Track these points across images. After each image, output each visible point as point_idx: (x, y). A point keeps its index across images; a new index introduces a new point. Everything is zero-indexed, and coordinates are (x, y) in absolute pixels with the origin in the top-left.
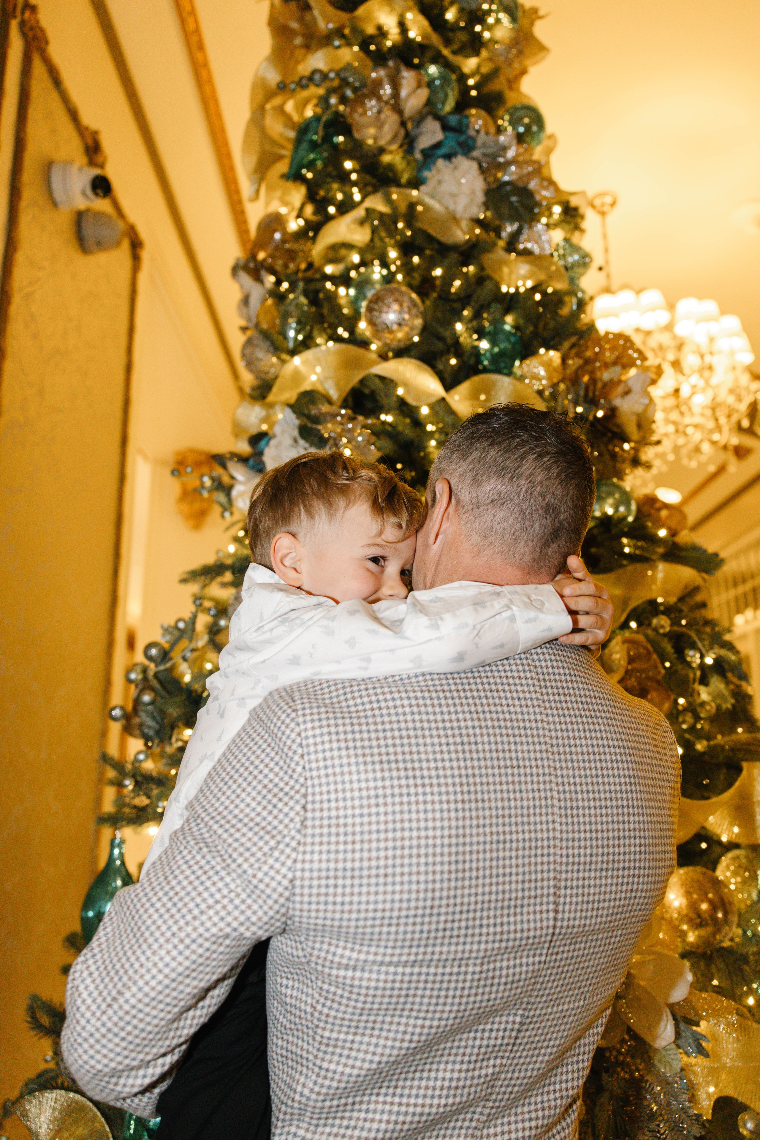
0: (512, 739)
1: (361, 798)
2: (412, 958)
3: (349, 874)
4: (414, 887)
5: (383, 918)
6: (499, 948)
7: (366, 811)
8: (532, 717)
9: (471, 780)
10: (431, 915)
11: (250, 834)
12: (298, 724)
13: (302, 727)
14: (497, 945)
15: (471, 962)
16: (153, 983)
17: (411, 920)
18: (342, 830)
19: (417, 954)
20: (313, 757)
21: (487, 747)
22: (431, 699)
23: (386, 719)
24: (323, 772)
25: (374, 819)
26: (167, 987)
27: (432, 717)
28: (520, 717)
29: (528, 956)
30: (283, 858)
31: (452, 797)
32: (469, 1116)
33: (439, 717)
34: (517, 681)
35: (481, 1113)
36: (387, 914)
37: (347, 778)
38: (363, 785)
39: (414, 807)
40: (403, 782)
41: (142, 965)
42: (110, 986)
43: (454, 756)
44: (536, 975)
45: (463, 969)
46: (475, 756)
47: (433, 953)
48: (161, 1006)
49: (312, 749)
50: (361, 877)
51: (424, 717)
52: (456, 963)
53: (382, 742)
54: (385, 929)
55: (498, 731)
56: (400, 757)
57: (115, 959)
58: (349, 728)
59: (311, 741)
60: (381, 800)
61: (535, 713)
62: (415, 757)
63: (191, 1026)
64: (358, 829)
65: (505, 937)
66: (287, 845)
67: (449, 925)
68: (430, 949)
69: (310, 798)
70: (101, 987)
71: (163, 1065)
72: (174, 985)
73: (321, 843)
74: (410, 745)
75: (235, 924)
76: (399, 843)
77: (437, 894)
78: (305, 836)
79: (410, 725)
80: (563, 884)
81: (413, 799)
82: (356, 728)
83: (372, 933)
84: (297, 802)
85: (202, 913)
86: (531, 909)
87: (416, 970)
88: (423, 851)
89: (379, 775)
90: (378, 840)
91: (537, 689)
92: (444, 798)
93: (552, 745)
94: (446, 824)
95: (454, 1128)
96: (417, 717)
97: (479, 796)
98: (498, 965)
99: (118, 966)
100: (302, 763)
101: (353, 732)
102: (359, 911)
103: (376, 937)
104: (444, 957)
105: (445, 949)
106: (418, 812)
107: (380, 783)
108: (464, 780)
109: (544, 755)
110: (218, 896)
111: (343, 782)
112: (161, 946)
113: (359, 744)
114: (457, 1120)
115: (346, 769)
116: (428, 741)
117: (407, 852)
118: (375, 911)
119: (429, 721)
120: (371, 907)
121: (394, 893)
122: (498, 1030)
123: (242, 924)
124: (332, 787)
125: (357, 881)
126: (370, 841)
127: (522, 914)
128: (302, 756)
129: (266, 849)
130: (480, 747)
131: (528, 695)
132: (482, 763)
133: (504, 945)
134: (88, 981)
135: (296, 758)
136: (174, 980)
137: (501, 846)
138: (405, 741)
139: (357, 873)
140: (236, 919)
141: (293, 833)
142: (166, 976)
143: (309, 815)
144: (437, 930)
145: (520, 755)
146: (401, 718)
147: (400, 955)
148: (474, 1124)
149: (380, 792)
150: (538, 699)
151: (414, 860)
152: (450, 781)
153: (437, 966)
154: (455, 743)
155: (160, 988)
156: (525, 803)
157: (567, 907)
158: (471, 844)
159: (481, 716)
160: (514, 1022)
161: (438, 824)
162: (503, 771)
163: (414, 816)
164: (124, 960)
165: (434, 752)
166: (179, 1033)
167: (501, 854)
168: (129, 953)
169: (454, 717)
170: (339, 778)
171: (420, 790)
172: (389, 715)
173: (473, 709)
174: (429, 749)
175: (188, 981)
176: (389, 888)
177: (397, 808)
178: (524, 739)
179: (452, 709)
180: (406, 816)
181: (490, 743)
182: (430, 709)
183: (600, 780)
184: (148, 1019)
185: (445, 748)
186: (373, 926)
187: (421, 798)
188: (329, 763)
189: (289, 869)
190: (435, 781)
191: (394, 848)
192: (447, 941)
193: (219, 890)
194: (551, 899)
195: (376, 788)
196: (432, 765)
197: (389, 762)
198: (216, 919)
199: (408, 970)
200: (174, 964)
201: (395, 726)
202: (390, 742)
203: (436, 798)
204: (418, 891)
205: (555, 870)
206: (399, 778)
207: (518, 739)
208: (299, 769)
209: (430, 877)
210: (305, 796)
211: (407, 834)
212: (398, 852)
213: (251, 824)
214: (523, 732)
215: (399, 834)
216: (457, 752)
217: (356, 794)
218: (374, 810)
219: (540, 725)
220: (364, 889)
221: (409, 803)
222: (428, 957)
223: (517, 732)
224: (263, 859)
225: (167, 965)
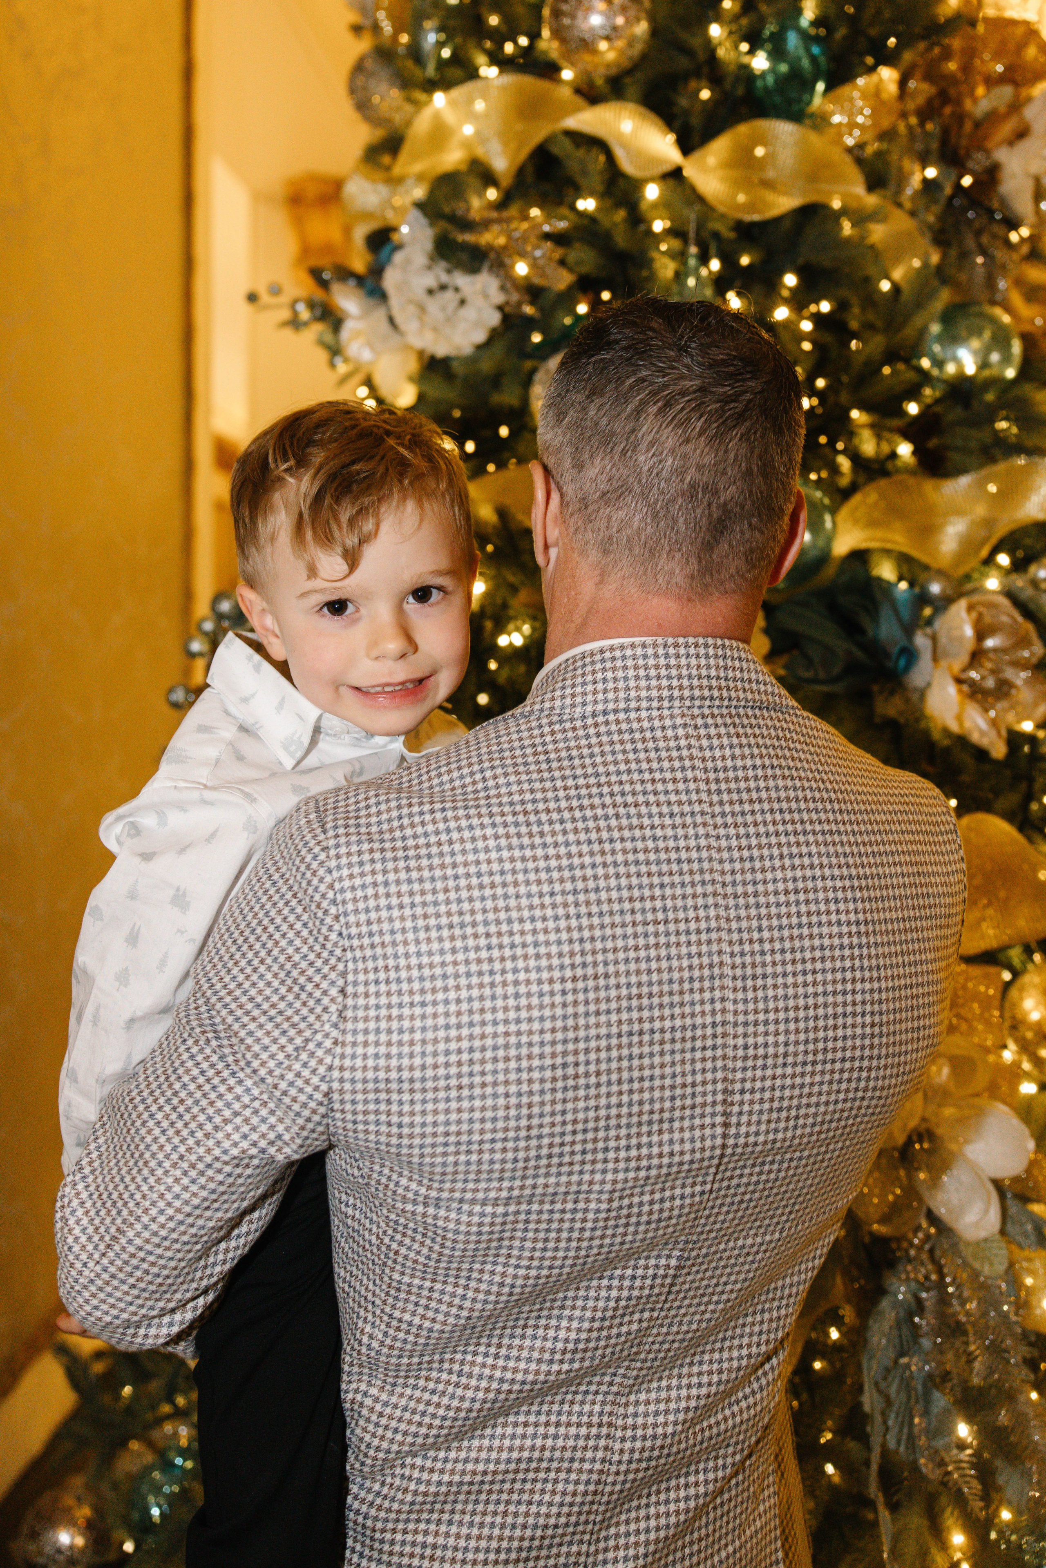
0: (656, 880)
1: (422, 979)
2: (504, 1194)
3: (406, 1086)
4: (501, 1101)
5: (458, 1143)
6: (636, 1179)
7: (429, 997)
8: (692, 843)
9: (588, 946)
10: (528, 1138)
11: (269, 1026)
12: (330, 871)
13: (335, 874)
14: (632, 1175)
15: (593, 1196)
16: (162, 1219)
17: (499, 1145)
18: (395, 1025)
19: (511, 1189)
20: (352, 919)
21: (614, 895)
22: (528, 824)
23: (459, 859)
24: (366, 941)
25: (441, 1009)
26: (181, 1223)
27: (528, 853)
28: (671, 844)
29: (683, 1186)
30: (313, 1063)
31: (557, 974)
32: (607, 1379)
33: (540, 852)
34: (670, 786)
35: (624, 1376)
36: (464, 1138)
37: (401, 950)
38: (425, 960)
39: (499, 991)
40: (484, 954)
41: (144, 1197)
42: (108, 1221)
43: (561, 911)
44: (696, 1210)
45: (582, 1205)
46: (595, 909)
47: (534, 1187)
48: (177, 1246)
49: (350, 907)
50: (424, 1090)
51: (517, 853)
52: (570, 1197)
53: (453, 895)
54: (462, 1158)
55: (633, 869)
56: (479, 917)
57: (111, 1186)
58: (403, 875)
59: (349, 895)
60: (451, 982)
61: (697, 837)
62: (503, 915)
63: (224, 1262)
64: (418, 1023)
65: (644, 1163)
66: (319, 1045)
67: (556, 1150)
68: (529, 1182)
69: (350, 977)
70: (97, 1221)
71: (195, 1309)
72: (190, 1220)
73: (366, 1044)
74: (494, 897)
75: (263, 1144)
76: (477, 1043)
77: (536, 1110)
78: (344, 1032)
79: (496, 867)
80: (738, 1086)
81: (498, 978)
82: (415, 875)
83: (444, 1164)
84: (333, 983)
85: (216, 1128)
86: (687, 1123)
87: (512, 1208)
88: (513, 1052)
89: (447, 945)
90: (447, 1040)
91: (704, 797)
92: (545, 975)
93: (724, 884)
94: (547, 1013)
95: (586, 1393)
96: (505, 854)
97: (601, 969)
98: (636, 1200)
99: (115, 1196)
100: (337, 927)
101: (409, 881)
102: (423, 1136)
103: (450, 1169)
104: (551, 1190)
105: (552, 1180)
106: (505, 997)
107: (449, 958)
108: (577, 947)
109: (711, 901)
110: (237, 1106)
111: (396, 956)
112: (166, 1172)
113: (418, 899)
114: (590, 1383)
115: (399, 937)
116: (523, 890)
117: (489, 1054)
118: (447, 1134)
119: (524, 859)
120: (441, 1129)
121: (472, 1110)
122: (644, 1277)
123: (272, 1143)
124: (381, 963)
125: (418, 1096)
126: (436, 1041)
127: (671, 1131)
128: (337, 918)
129: (290, 1049)
130: (604, 895)
131: (687, 808)
132: (607, 920)
133: (643, 1174)
134: (80, 1212)
135: (328, 920)
136: (189, 1215)
137: (636, 1039)
138: (488, 892)
139: (417, 1085)
140: (263, 1136)
141: (327, 1027)
142: (178, 1210)
143: (350, 1002)
144: (538, 1157)
145: (669, 903)
146: (482, 856)
147: (487, 1190)
148: (615, 1389)
149: (450, 970)
150: (703, 813)
151: (501, 1066)
152: (554, 949)
153: (542, 1202)
154: (563, 892)
155: (171, 1225)
156: (676, 975)
157: (744, 1119)
158: (587, 1039)
159: (607, 847)
160: (668, 1267)
161: (536, 1013)
162: (640, 929)
163: (500, 1003)
164: (121, 1188)
165: (531, 907)
166: (208, 1272)
167: (636, 1051)
168: (128, 1179)
169: (563, 850)
170: (390, 950)
171: (509, 965)
172: (464, 852)
173: (594, 836)
174: (524, 902)
175: (208, 1214)
176: (465, 1104)
177: (475, 993)
178: (677, 879)
179: (560, 839)
180: (488, 1004)
181: (619, 889)
182: (526, 841)
183: (805, 931)
184: (162, 1262)
185: (547, 900)
186: (445, 1154)
187: (510, 977)
188: (375, 928)
189: (323, 1079)
190: (531, 951)
191: (471, 1050)
192: (554, 1170)
193: (238, 1098)
194: (719, 1108)
195: (443, 964)
196: (528, 926)
197: (462, 925)
198: (236, 1137)
199: (500, 1210)
200: (186, 1196)
201: (473, 869)
202: (464, 894)
203: (533, 976)
204: (507, 1108)
205: (725, 1068)
206: (477, 949)
207: (666, 879)
208: (333, 936)
209: (525, 1088)
210: (344, 974)
211: (489, 1029)
212: (477, 1056)
213: (273, 1012)
214: (675, 867)
215: (477, 1030)
216: (566, 905)
217: (415, 973)
218: (440, 996)
219: (705, 854)
220: (430, 1107)
221: (492, 985)
222: (527, 1192)
223: (665, 868)
224: (287, 1063)
225: (177, 1197)
